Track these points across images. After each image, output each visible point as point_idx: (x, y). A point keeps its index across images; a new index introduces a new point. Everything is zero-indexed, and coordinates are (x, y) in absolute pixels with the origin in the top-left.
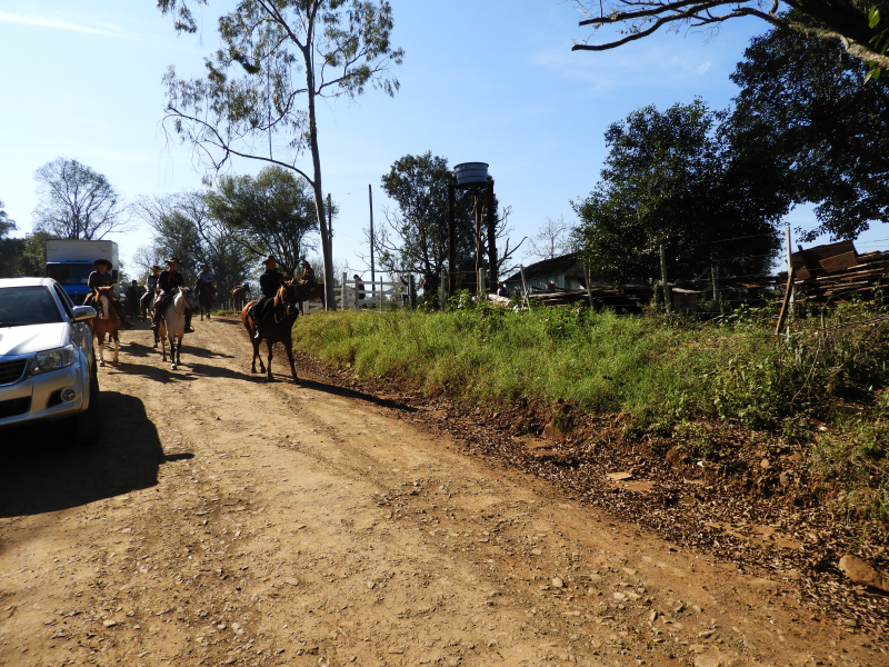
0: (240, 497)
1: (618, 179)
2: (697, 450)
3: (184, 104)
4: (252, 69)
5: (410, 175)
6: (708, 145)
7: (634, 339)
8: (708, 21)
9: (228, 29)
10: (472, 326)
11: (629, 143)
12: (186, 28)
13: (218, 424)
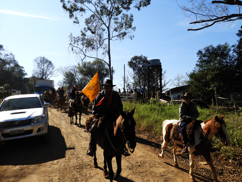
0: (89, 163)
1: (201, 66)
2: (229, 156)
3: (74, 43)
4: (93, 33)
5: (136, 61)
6: (230, 56)
7: (207, 117)
8: (229, 21)
9: (87, 22)
10: (155, 110)
11: (204, 56)
12: (76, 22)
13: (81, 138)
